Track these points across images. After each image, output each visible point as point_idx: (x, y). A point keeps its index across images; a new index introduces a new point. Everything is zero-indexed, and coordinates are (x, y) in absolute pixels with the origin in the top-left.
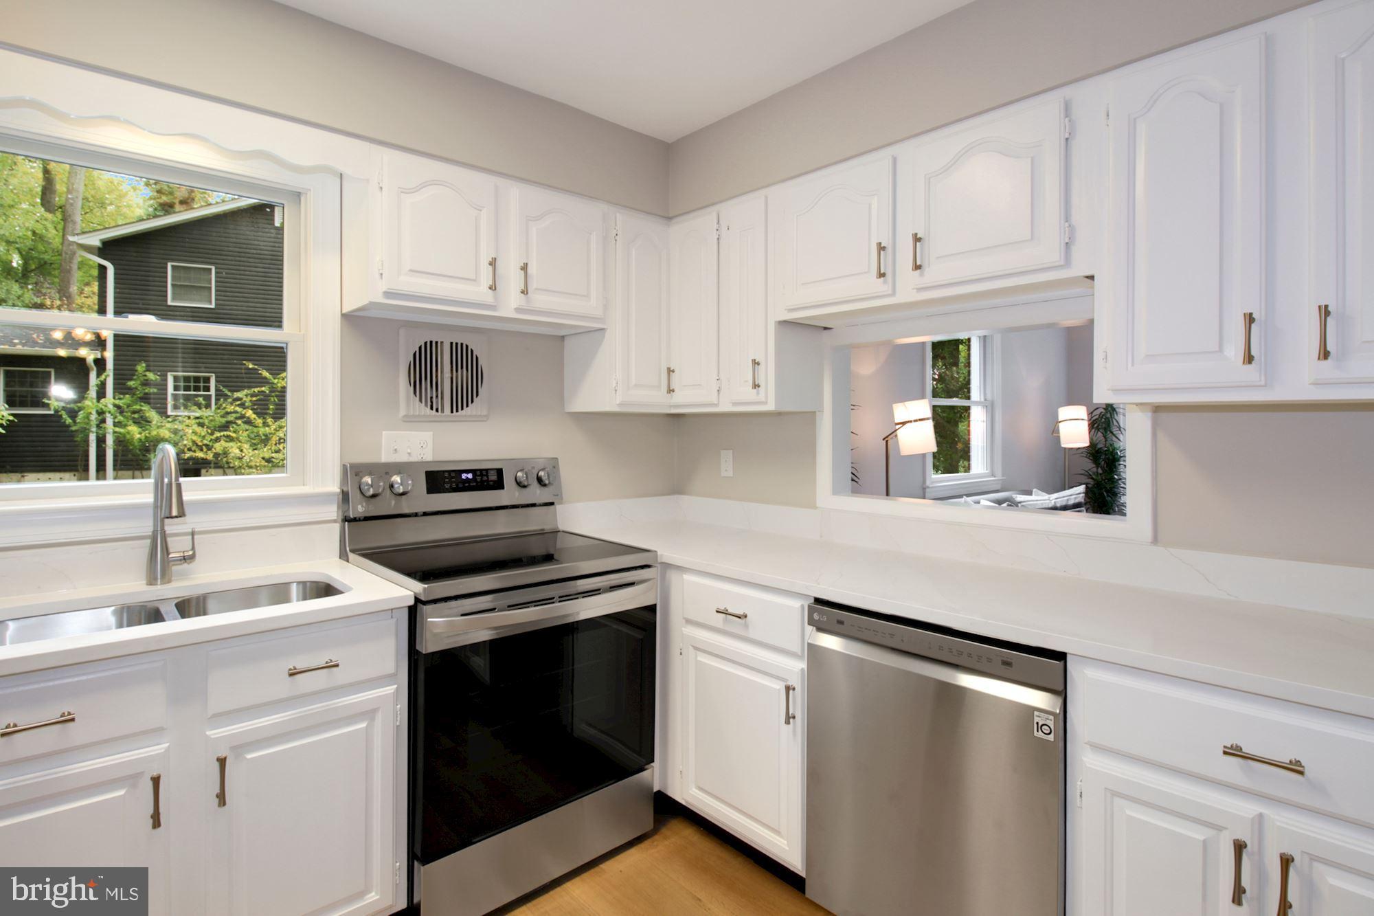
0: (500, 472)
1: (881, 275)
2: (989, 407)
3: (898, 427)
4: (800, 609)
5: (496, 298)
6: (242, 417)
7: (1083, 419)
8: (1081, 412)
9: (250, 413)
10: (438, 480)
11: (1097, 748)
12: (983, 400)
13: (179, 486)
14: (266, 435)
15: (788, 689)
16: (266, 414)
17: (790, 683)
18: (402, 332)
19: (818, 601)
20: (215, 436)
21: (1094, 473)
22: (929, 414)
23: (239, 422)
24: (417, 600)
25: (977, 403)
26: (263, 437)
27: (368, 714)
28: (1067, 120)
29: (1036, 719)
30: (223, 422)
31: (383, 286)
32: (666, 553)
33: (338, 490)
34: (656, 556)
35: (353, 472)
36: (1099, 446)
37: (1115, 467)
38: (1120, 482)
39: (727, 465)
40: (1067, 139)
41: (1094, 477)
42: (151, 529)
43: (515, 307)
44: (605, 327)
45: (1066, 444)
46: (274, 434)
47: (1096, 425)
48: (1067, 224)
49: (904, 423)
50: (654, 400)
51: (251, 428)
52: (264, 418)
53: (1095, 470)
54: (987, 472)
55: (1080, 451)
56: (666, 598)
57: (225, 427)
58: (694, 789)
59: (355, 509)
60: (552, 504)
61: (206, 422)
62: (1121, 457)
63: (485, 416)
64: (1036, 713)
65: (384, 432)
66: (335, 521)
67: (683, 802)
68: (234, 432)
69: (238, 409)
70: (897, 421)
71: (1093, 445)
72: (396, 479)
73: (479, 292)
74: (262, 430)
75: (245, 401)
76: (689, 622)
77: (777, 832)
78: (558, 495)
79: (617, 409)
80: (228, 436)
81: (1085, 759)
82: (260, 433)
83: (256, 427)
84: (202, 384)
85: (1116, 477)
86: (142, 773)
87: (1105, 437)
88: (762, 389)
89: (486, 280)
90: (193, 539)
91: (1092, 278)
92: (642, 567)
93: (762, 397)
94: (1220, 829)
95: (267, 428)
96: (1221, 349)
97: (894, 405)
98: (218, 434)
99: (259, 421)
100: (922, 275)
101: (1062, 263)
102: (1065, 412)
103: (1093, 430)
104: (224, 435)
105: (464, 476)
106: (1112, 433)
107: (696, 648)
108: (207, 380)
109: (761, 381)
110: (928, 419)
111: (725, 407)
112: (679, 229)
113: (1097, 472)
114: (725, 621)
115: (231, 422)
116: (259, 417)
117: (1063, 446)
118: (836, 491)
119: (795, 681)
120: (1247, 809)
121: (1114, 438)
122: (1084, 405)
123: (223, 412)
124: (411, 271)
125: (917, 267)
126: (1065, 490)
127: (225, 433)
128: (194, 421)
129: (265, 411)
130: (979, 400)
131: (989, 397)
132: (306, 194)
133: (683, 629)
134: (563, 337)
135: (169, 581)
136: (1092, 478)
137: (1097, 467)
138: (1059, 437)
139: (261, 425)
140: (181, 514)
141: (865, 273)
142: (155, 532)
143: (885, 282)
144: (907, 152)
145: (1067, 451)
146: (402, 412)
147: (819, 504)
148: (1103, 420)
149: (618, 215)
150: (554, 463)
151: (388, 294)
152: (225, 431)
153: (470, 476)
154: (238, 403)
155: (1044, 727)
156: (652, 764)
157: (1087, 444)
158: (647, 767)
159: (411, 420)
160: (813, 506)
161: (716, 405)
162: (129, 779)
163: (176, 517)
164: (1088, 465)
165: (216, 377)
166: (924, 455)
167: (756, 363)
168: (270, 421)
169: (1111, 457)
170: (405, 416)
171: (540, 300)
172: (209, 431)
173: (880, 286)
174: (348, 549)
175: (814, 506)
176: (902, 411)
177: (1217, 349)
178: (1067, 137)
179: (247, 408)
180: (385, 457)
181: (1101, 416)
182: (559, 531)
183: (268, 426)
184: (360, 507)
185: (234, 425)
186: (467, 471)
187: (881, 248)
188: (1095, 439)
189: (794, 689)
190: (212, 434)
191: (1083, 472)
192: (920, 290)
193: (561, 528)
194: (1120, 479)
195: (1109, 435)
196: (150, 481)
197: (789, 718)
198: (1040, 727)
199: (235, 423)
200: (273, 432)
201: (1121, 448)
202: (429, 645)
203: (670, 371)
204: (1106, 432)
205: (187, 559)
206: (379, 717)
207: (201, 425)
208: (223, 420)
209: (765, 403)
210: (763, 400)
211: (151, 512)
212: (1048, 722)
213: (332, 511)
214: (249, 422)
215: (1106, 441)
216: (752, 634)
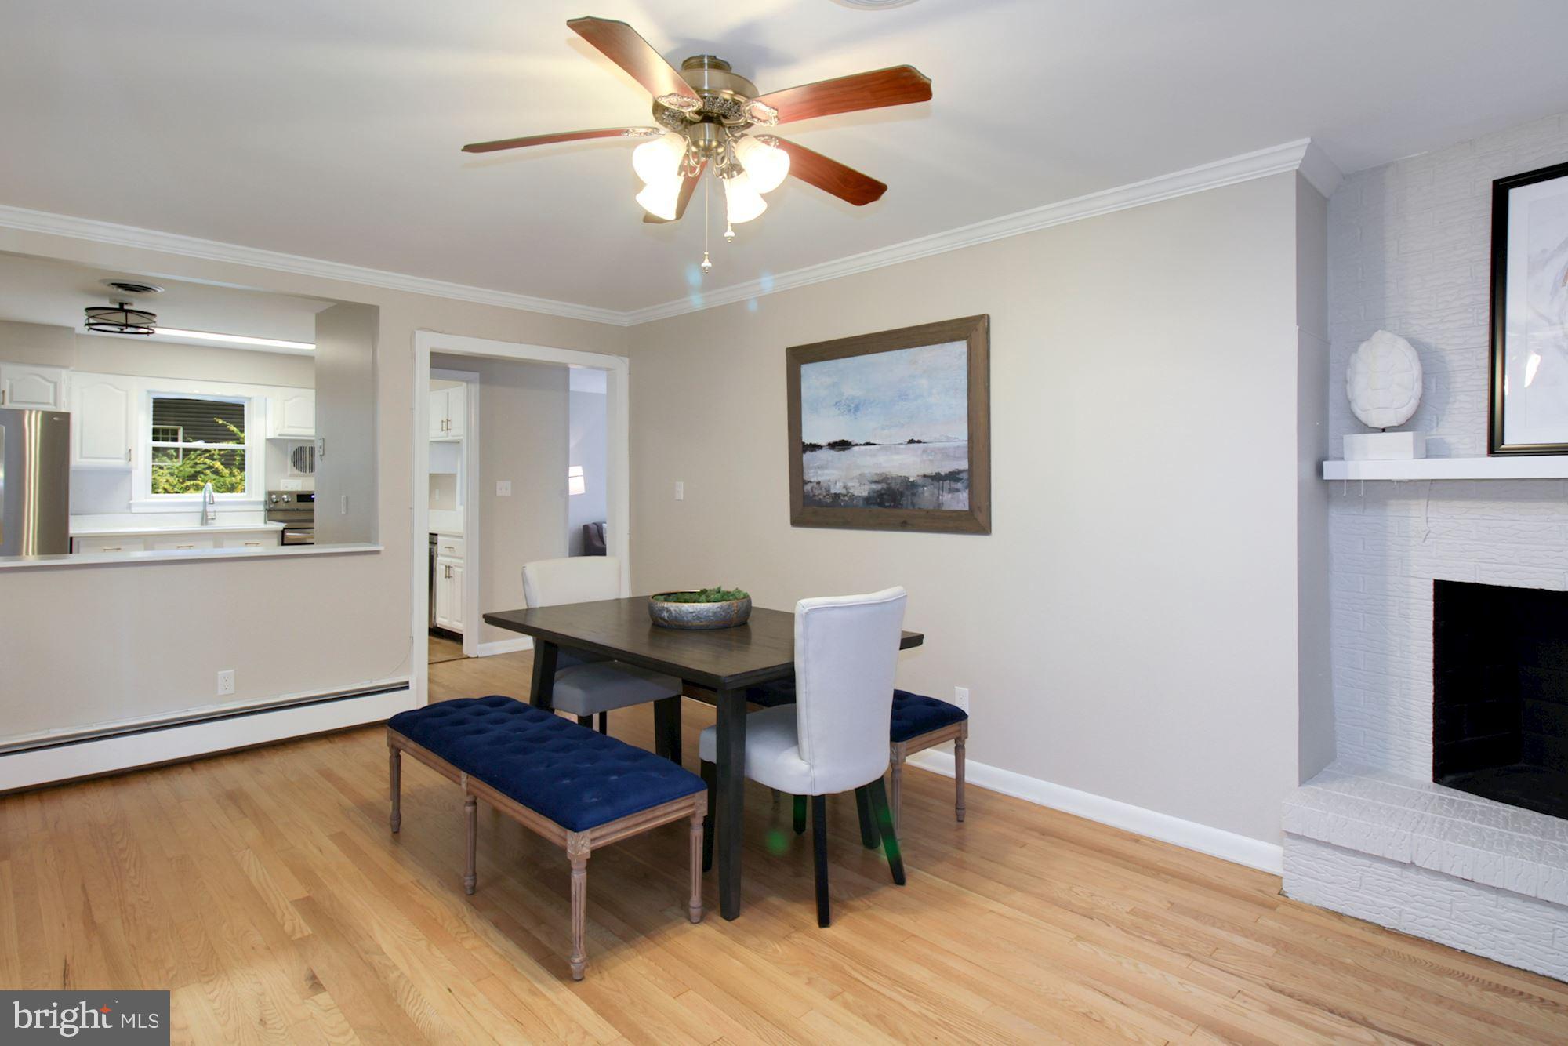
6: (210, 467)
9: (218, 465)
10: (303, 498)
14: (232, 485)
16: (233, 464)
18: (289, 443)
20: (185, 484)
23: (208, 472)
26: (230, 486)
30: (193, 472)
31: (278, 432)
33: (264, 500)
35: (270, 494)
46: (239, 483)
51: (218, 477)
52: (231, 469)
57: (193, 477)
61: (176, 472)
65: (282, 480)
66: (263, 509)
68: (202, 481)
69: (207, 461)
72: (285, 496)
74: (228, 480)
75: (214, 454)
80: (197, 485)
82: (227, 482)
83: (222, 476)
84: (170, 436)
95: (233, 478)
98: (188, 483)
99: (226, 472)
104: (193, 484)
108: (176, 432)
115: (199, 472)
116: (226, 468)
123: (193, 462)
124: (288, 426)
127: (195, 482)
128: (167, 471)
129: (231, 462)
139: (227, 475)
146: (289, 473)
151: (280, 435)
152: (193, 480)
154: (207, 454)
159: (292, 476)
165: (184, 429)
168: (236, 471)
172: (181, 480)
174: (265, 518)
175: (455, 510)
179: (215, 460)
180: (282, 489)
183: (234, 476)
184: (271, 505)
185: (202, 476)
190: (184, 482)
199: (203, 473)
200: (239, 481)
205: (214, 519)
207: (172, 474)
208: (192, 471)
213: (262, 507)
214: (216, 472)
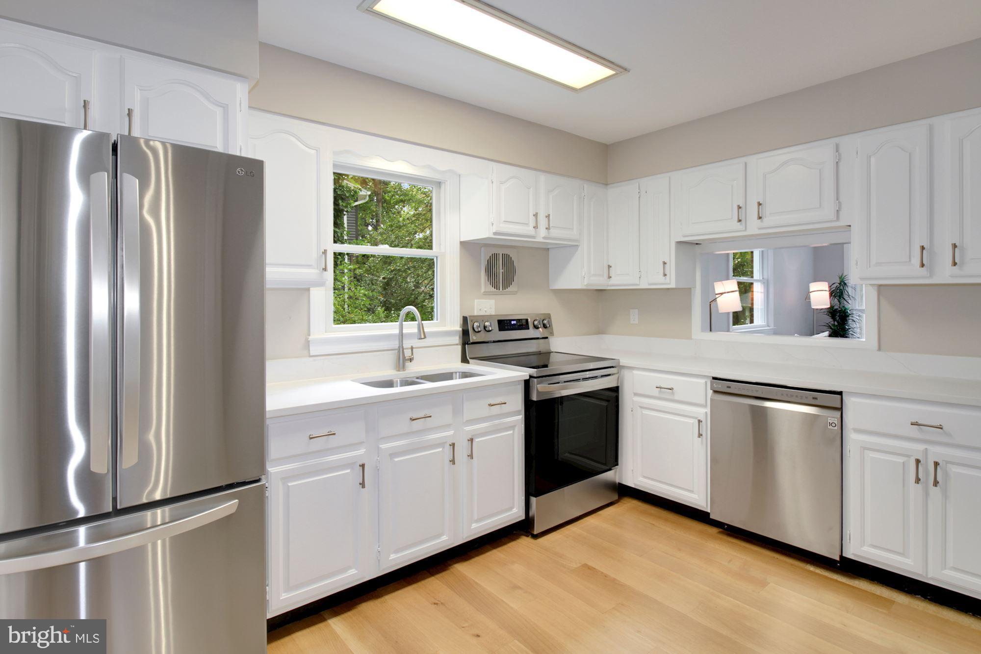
0: (527, 320)
1: (740, 221)
2: (766, 283)
3: (717, 296)
4: (705, 383)
5: (536, 232)
7: (826, 291)
8: (824, 286)
10: (504, 325)
11: (858, 431)
12: (761, 279)
13: (422, 324)
15: (700, 421)
17: (699, 419)
18: (482, 249)
19: (714, 378)
21: (832, 324)
22: (736, 288)
24: (531, 377)
25: (757, 281)
27: (512, 427)
28: (837, 153)
29: (829, 421)
32: (624, 362)
33: (461, 329)
34: (619, 362)
35: (470, 320)
36: (836, 307)
37: (846, 320)
38: (849, 330)
39: (634, 317)
40: (837, 162)
41: (832, 327)
42: (398, 346)
43: (543, 236)
44: (578, 244)
45: (815, 306)
47: (833, 294)
48: (837, 202)
49: (722, 294)
50: (600, 282)
53: (833, 323)
54: (765, 324)
55: (823, 311)
56: (622, 383)
58: (641, 478)
59: (473, 339)
60: (547, 338)
62: (850, 314)
63: (515, 292)
64: (829, 418)
65: (476, 300)
66: (457, 344)
67: (633, 486)
70: (716, 293)
71: (832, 307)
73: (529, 230)
76: (636, 394)
77: (692, 491)
78: (552, 334)
79: (584, 288)
81: (851, 436)
85: (847, 327)
86: (446, 442)
87: (839, 301)
88: (668, 277)
89: (532, 223)
90: (412, 351)
91: (850, 226)
92: (610, 367)
93: (668, 281)
94: (908, 456)
96: (910, 260)
97: (715, 283)
100: (762, 221)
101: (835, 219)
102: (814, 286)
103: (832, 297)
105: (513, 322)
106: (844, 299)
107: (641, 407)
109: (667, 272)
110: (736, 291)
111: (644, 285)
112: (614, 192)
113: (834, 324)
114: (660, 392)
117: (813, 307)
118: (703, 330)
119: (702, 418)
120: (921, 447)
121: (845, 302)
122: (826, 281)
124: (504, 221)
125: (760, 218)
126: (814, 335)
130: (759, 279)
131: (765, 277)
132: (445, 183)
133: (633, 398)
134: (548, 249)
135: (405, 371)
136: (831, 328)
137: (834, 321)
138: (810, 302)
140: (425, 337)
141: (730, 219)
142: (399, 347)
143: (741, 224)
144: (752, 160)
145: (815, 310)
146: (483, 290)
147: (693, 338)
148: (838, 291)
149: (585, 185)
150: (549, 316)
151: (495, 234)
153: (515, 322)
155: (833, 424)
156: (616, 467)
157: (829, 306)
158: (613, 468)
159: (486, 294)
160: (690, 338)
161: (639, 285)
162: (441, 445)
163: (424, 338)
164: (829, 320)
166: (728, 313)
167: (665, 263)
169: (843, 315)
170: (484, 292)
171: (554, 232)
173: (738, 226)
174: (468, 358)
176: (719, 287)
177: (908, 260)
178: (837, 161)
180: (476, 313)
181: (837, 288)
182: (552, 352)
184: (474, 337)
186: (514, 320)
187: (739, 207)
188: (833, 303)
189: (702, 422)
191: (825, 324)
192: (760, 229)
193: (552, 351)
194: (850, 329)
195: (842, 300)
196: (398, 323)
197: (700, 435)
198: (831, 424)
201: (850, 309)
202: (534, 397)
203: (609, 267)
204: (840, 298)
205: (411, 360)
206: (516, 429)
209: (670, 284)
210: (669, 282)
211: (398, 337)
212: (834, 422)
213: (457, 339)
215: (840, 304)
216: (677, 397)
